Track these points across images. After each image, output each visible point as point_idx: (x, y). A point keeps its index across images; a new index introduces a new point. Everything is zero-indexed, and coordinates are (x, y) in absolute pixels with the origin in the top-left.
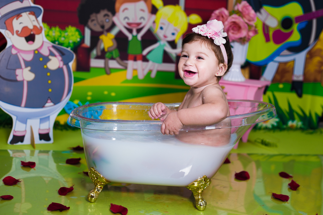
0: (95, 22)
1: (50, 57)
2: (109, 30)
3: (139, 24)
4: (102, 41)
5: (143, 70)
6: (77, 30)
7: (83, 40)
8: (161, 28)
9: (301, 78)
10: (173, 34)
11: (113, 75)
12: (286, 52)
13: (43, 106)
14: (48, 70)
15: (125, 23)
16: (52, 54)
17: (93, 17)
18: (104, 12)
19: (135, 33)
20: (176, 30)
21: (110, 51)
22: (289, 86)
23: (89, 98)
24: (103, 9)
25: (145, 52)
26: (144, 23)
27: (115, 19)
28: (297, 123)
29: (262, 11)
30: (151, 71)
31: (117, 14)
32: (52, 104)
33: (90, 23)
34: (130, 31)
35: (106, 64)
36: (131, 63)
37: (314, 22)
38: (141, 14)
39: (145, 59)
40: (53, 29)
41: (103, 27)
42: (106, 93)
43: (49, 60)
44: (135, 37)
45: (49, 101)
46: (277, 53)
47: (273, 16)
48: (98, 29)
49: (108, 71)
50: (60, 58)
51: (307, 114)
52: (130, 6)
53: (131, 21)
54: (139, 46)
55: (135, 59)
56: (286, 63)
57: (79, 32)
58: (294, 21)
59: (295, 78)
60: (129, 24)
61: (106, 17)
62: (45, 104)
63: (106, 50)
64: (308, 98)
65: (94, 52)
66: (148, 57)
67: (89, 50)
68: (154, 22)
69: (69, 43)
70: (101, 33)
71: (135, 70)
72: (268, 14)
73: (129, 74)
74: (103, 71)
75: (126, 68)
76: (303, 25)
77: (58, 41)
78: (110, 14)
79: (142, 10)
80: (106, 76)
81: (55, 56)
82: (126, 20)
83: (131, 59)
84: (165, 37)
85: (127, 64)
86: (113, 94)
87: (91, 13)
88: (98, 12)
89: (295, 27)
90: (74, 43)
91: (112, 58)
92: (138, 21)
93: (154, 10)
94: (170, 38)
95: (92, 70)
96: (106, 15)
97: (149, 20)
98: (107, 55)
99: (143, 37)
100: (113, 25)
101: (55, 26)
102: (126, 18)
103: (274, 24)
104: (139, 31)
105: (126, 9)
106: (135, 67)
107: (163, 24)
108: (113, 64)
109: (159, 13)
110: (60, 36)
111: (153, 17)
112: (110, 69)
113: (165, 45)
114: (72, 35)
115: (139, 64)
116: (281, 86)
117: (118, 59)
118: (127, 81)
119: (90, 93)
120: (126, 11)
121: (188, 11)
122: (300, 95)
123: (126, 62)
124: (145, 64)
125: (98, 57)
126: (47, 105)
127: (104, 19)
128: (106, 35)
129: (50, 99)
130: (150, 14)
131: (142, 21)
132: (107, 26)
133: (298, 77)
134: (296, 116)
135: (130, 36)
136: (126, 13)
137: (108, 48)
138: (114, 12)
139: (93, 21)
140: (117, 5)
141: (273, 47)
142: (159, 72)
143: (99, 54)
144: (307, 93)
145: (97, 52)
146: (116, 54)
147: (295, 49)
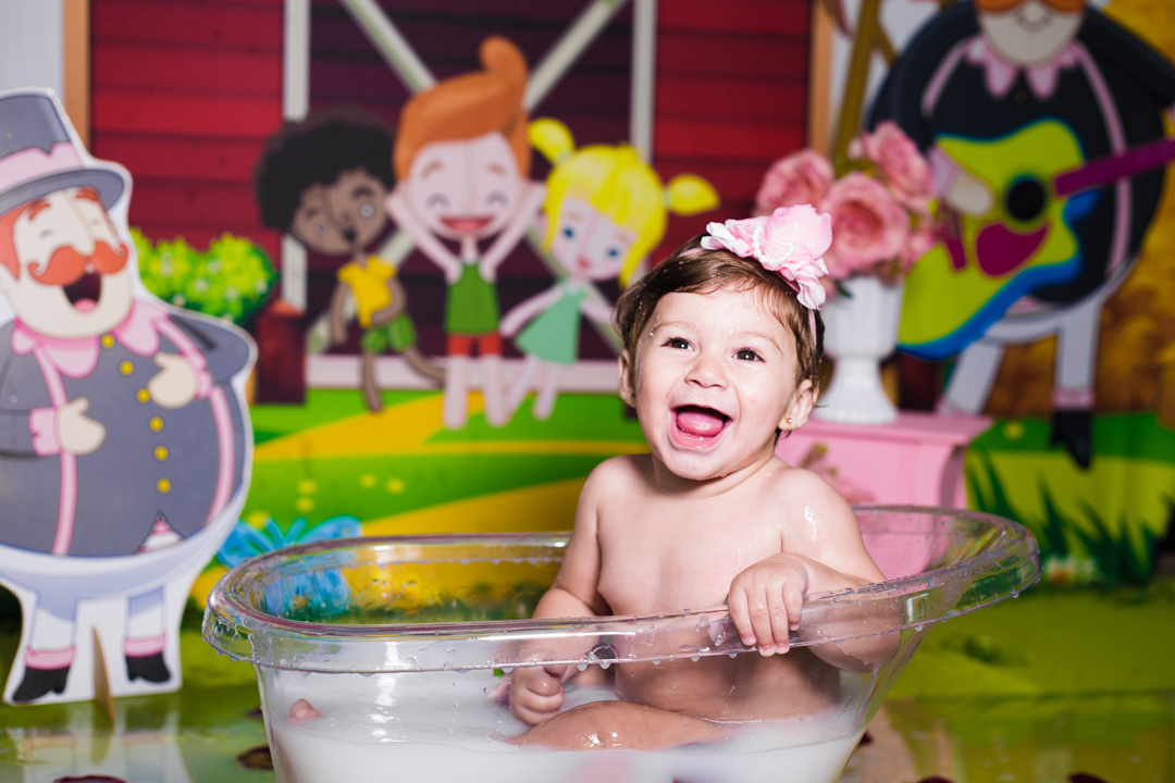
0: (320, 219)
1: (162, 359)
2: (375, 246)
3: (484, 221)
4: (349, 288)
5: (506, 390)
6: (256, 251)
7: (276, 288)
8: (569, 233)
9: (1084, 400)
10: (613, 253)
11: (395, 412)
12: (1024, 304)
13: (139, 549)
14: (153, 408)
15: (432, 217)
16: (166, 346)
17: (313, 198)
18: (352, 181)
19: (470, 252)
20: (622, 237)
21: (381, 327)
22: (1043, 429)
23: (305, 505)
24: (351, 166)
25: (510, 325)
26: (502, 213)
27: (396, 205)
28: (1077, 565)
29: (935, 155)
30: (533, 394)
31: (402, 187)
32: (171, 538)
33: (304, 225)
34: (454, 247)
35: (367, 374)
36: (458, 368)
37: (1124, 192)
38: (492, 183)
39: (510, 350)
40: (165, 248)
41: (350, 235)
42: (368, 481)
43: (157, 370)
44: (471, 271)
45: (161, 527)
46: (995, 310)
47: (976, 177)
48: (333, 243)
49: (372, 398)
50: (197, 360)
51: (1113, 526)
52: (448, 154)
53: (455, 209)
54: (488, 301)
55: (474, 350)
56: (1026, 346)
57: (262, 255)
58: (1050, 188)
59: (1063, 400)
60: (449, 222)
61: (363, 199)
62: (145, 539)
63: (365, 319)
64: (1112, 471)
65: (321, 332)
66: (524, 342)
67: (301, 324)
68: (541, 212)
69: (225, 301)
70: (345, 259)
71: (475, 391)
72: (958, 168)
73: (453, 407)
74: (357, 399)
75: (440, 385)
76: (1085, 203)
77: (183, 292)
78: (375, 186)
79: (497, 169)
80: (366, 419)
81: (180, 353)
82: (438, 209)
83: (460, 352)
84: (584, 263)
85: (443, 371)
86: (396, 486)
87: (305, 184)
88: (329, 179)
89: (1056, 211)
90: (245, 300)
91: (389, 352)
92: (481, 209)
93: (539, 168)
94: (603, 269)
95: (313, 399)
96: (361, 192)
97: (521, 203)
98: (371, 341)
99: (503, 269)
100: (389, 228)
101: (170, 238)
102: (437, 199)
103: (978, 203)
104: (484, 245)
105: (435, 166)
106: (475, 381)
107: (575, 216)
108: (393, 373)
109: (558, 178)
110: (190, 277)
111: (538, 193)
112: (380, 391)
113: (582, 296)
114: (238, 271)
115: (491, 367)
116: (1014, 430)
117: (412, 354)
118: (446, 435)
119: (307, 487)
120: (435, 175)
121: (666, 166)
122: (1083, 462)
123: (439, 362)
124: (512, 367)
125: (334, 350)
126: (153, 541)
127: (352, 206)
128: (364, 266)
129: (167, 521)
130: (525, 183)
131: (496, 208)
132: (366, 232)
133: (1073, 393)
134: (1073, 541)
135: (452, 267)
136: (436, 183)
137: (374, 315)
138: (389, 179)
139: (312, 213)
140: (402, 152)
141: (979, 288)
142: (564, 395)
143: (340, 335)
144: (1109, 452)
145: (332, 329)
146: (402, 333)
147: (1059, 292)
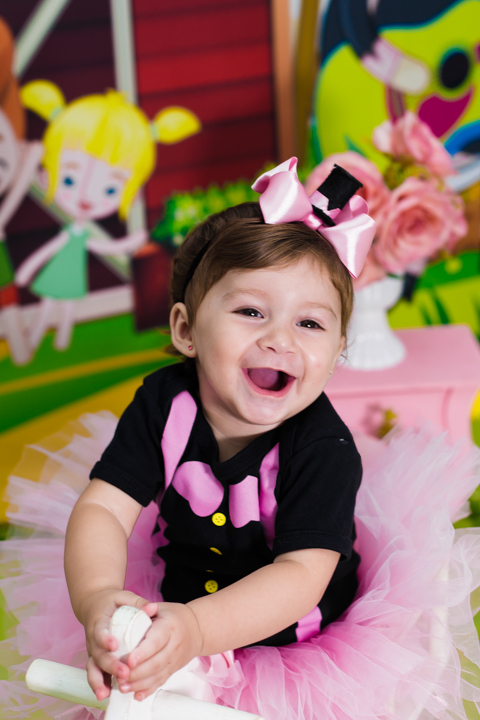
5: (26, 333)
8: (68, 182)
10: (111, 191)
20: (118, 176)
25: (23, 276)
26: (5, 177)
29: (381, 48)
30: (52, 331)
39: (27, 297)
47: (415, 59)
66: (38, 287)
68: (41, 168)
84: (85, 206)
93: (34, 127)
94: (103, 208)
97: (21, 163)
103: (417, 81)
107: (73, 166)
109: (53, 135)
111: (36, 151)
113: (86, 235)
121: (150, 104)
124: (29, 312)
130: (23, 145)
142: (80, 326)
